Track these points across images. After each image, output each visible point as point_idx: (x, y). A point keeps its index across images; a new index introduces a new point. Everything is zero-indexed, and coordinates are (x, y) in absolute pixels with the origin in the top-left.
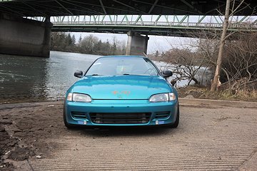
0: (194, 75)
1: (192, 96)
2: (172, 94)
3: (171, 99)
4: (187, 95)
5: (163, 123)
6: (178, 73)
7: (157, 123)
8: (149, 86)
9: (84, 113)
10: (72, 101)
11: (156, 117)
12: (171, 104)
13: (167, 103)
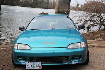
0: (104, 22)
1: (101, 39)
2: (83, 43)
3: (83, 46)
4: (98, 37)
5: (77, 62)
6: (92, 21)
7: (73, 63)
8: (68, 37)
9: (25, 57)
10: (18, 49)
11: (73, 59)
12: (82, 50)
13: (80, 50)
